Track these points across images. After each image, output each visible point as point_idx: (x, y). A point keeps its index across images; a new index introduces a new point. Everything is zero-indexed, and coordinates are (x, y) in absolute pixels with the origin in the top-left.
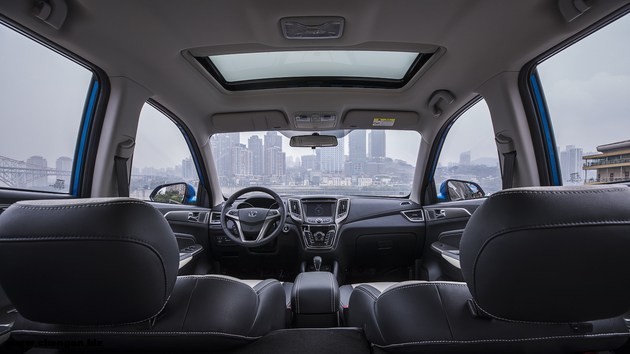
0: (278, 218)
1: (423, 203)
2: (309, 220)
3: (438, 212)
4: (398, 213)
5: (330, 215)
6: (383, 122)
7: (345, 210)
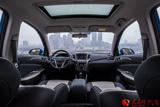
0: (68, 60)
1: (114, 55)
2: (78, 60)
3: (119, 58)
4: (106, 58)
5: (85, 59)
6: (102, 29)
7: (90, 58)
